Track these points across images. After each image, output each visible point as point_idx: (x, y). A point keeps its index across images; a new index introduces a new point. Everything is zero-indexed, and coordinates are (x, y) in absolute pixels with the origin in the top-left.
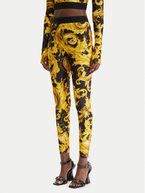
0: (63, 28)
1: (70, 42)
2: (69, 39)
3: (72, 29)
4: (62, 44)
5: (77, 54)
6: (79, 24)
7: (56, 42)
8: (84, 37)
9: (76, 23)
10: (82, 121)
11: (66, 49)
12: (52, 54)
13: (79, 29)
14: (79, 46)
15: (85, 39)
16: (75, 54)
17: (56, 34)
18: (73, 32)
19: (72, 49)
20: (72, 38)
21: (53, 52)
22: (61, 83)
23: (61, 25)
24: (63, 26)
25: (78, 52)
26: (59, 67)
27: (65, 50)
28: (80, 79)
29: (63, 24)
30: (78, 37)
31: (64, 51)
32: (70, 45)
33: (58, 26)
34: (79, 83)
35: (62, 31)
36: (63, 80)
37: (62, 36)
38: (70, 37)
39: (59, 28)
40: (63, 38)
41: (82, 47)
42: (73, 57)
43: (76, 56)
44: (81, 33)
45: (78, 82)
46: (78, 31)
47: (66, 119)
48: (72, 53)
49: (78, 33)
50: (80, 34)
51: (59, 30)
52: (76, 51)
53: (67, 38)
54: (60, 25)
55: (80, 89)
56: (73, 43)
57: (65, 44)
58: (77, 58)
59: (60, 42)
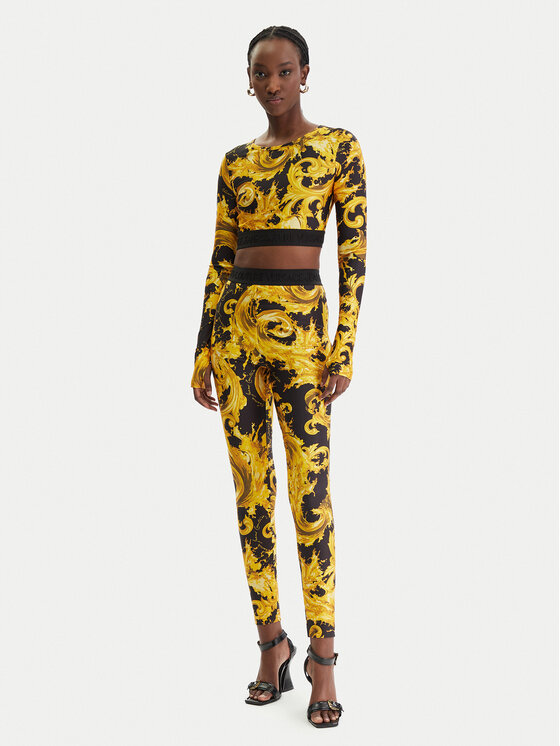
0: (258, 297)
1: (275, 333)
2: (271, 325)
3: (282, 302)
4: (253, 336)
5: (297, 358)
6: (300, 289)
7: (235, 331)
8: (311, 321)
9: (293, 288)
10: (321, 538)
11: (263, 348)
12: (226, 359)
13: (300, 301)
14: (302, 341)
15: (312, 326)
16: (293, 359)
17: (238, 310)
18: (283, 309)
19: (283, 347)
20: (280, 323)
21: (226, 356)
22: (251, 436)
23: (252, 289)
24: (259, 292)
25: (301, 355)
26: (244, 394)
27: (261, 351)
28: (314, 421)
29: (259, 286)
30: (296, 322)
31: (257, 353)
32: (276, 338)
33: (245, 289)
34: (315, 432)
35: (255, 304)
36: (256, 428)
37: (252, 316)
38: (274, 319)
39: (247, 295)
40: (256, 322)
41: (309, 343)
42: (287, 368)
43: (296, 365)
44: (304, 313)
45: (311, 427)
46: (297, 306)
47: (268, 532)
48: (281, 358)
49: (296, 312)
50: (300, 313)
51: (246, 301)
52: (296, 352)
53: (266, 323)
54: (249, 288)
55: (318, 447)
56: (283, 335)
57: (262, 336)
58: (299, 369)
59: (247, 330)
